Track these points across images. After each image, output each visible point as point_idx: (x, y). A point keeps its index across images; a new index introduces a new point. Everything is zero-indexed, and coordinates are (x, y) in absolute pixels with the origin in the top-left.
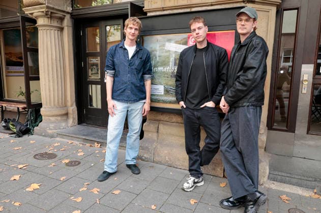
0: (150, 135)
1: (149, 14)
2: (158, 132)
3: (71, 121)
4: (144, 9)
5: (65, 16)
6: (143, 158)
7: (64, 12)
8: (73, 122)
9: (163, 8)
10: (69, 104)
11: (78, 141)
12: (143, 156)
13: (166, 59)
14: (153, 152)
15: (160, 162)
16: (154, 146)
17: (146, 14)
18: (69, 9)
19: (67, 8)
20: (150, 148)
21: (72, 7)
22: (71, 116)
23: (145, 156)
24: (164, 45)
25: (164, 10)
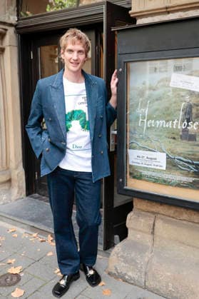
0: (139, 236)
1: (140, 22)
2: (153, 233)
3: (15, 191)
4: (130, 12)
5: (6, 30)
6: (127, 277)
7: (4, 23)
8: (18, 193)
9: (167, 8)
10: (12, 165)
11: (23, 228)
12: (126, 274)
13: (171, 104)
14: (143, 270)
15: (157, 290)
16: (146, 259)
17: (134, 20)
18: (13, 19)
19: (9, 18)
20: (138, 262)
21: (18, 15)
22: (15, 184)
23: (130, 274)
24: (168, 80)
25: (169, 12)
